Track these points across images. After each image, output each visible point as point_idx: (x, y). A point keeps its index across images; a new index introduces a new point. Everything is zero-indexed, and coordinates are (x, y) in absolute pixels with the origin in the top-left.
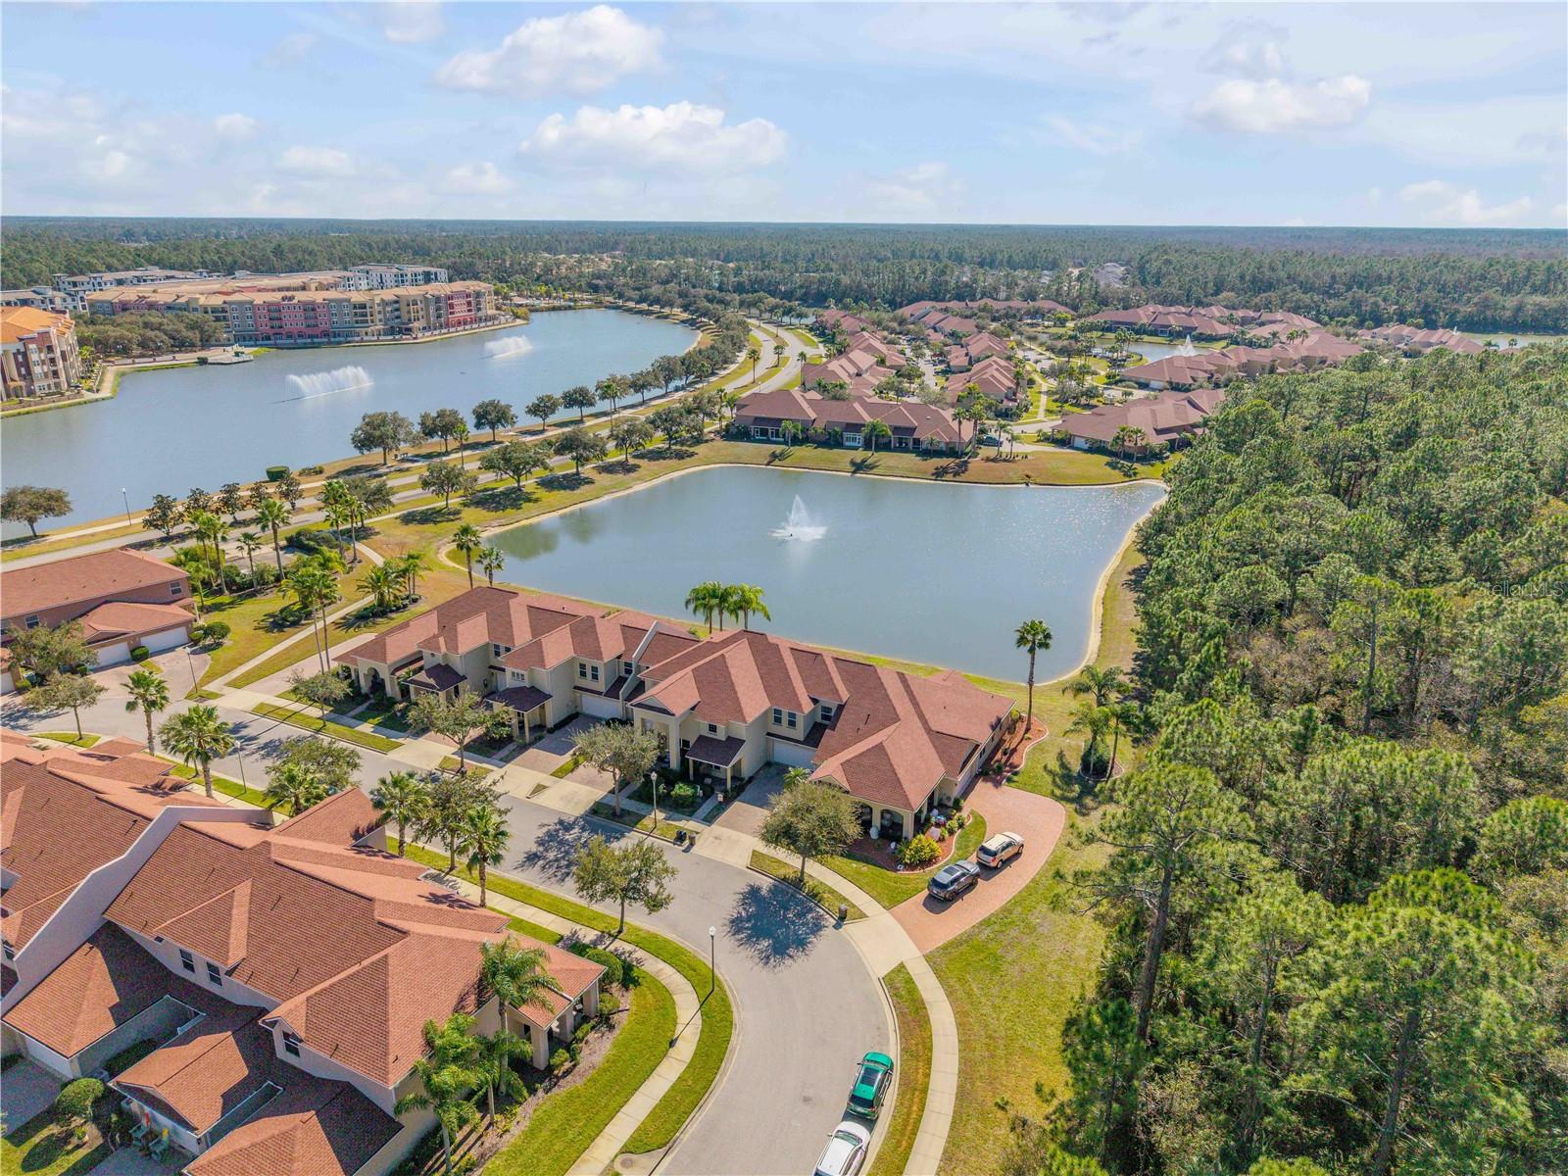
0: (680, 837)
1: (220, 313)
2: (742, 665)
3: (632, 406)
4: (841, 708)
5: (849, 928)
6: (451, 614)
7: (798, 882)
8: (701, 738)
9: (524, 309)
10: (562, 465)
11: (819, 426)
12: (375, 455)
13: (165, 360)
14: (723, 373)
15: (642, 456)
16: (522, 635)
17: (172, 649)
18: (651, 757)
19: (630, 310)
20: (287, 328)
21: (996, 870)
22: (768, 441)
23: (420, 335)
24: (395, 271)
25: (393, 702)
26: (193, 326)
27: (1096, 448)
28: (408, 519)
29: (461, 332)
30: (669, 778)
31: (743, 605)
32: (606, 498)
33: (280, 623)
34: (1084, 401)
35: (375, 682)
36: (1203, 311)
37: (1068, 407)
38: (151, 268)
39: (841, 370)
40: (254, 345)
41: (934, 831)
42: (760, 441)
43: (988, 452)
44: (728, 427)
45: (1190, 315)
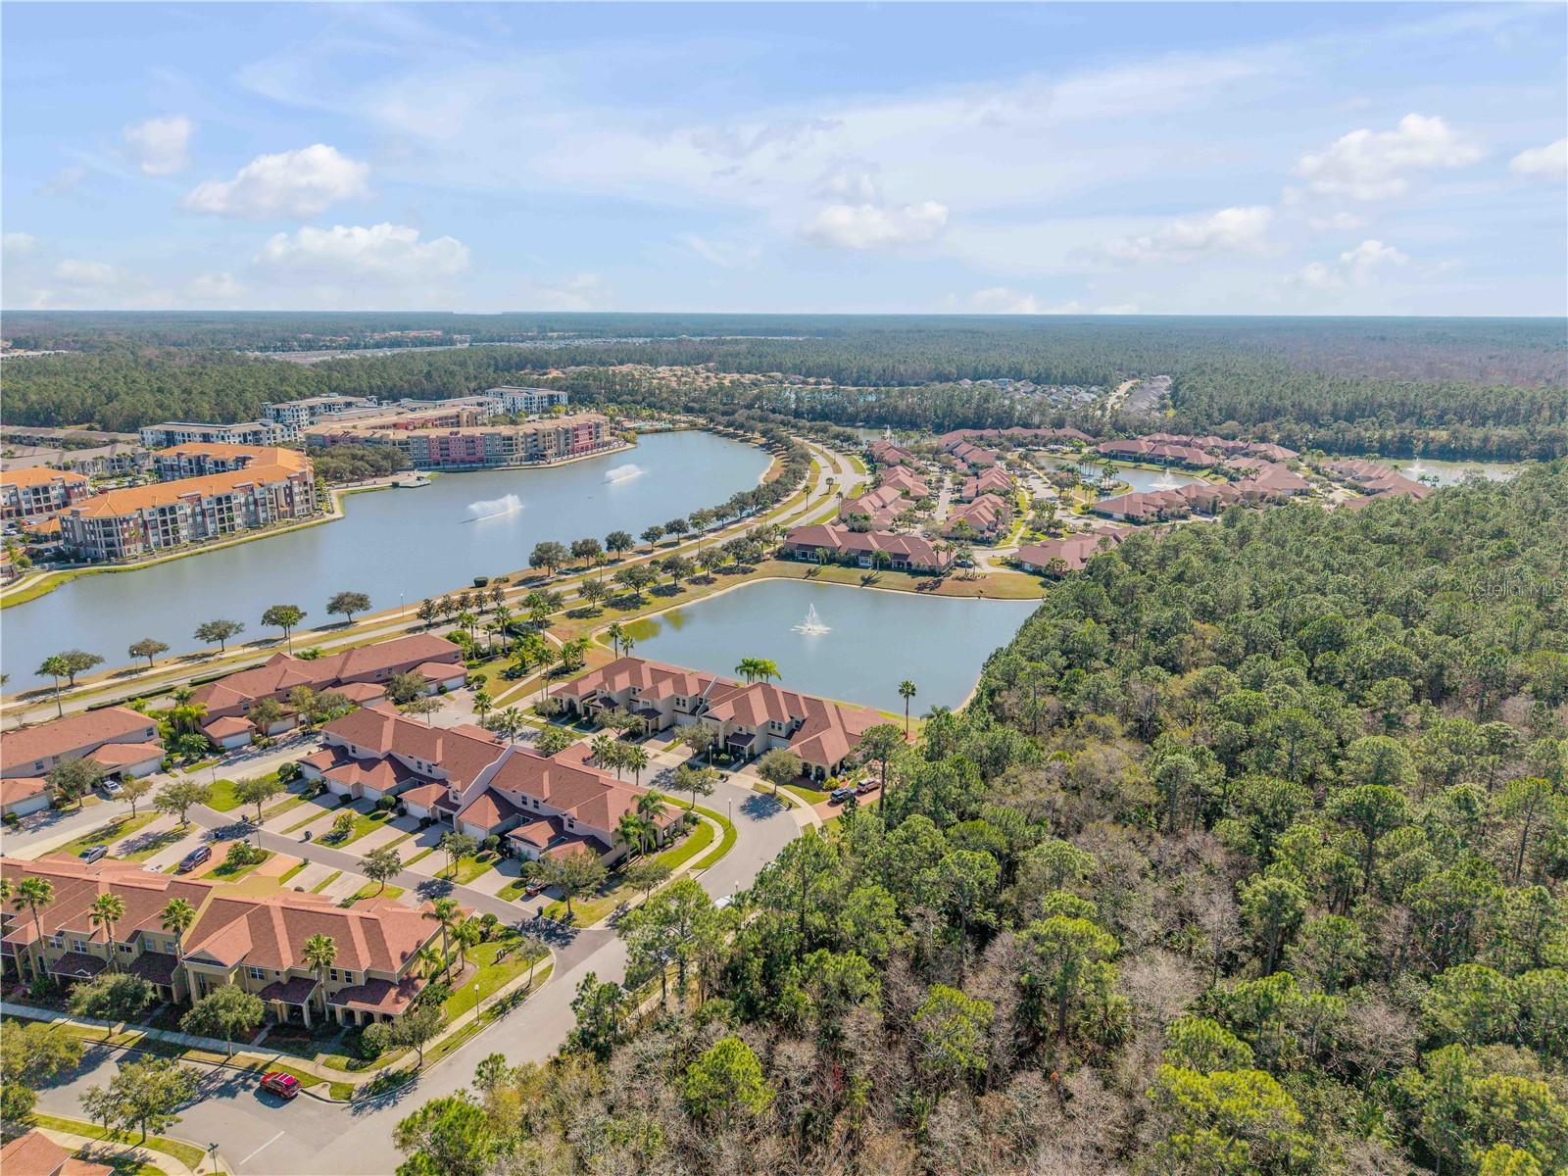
0: (722, 776)
1: (404, 445)
2: (757, 700)
3: (715, 530)
4: (804, 721)
5: (792, 811)
6: (610, 672)
7: (774, 794)
8: (735, 734)
9: (633, 433)
10: (665, 579)
11: (842, 552)
12: (543, 571)
13: (368, 484)
14: (785, 500)
15: (719, 572)
16: (647, 683)
17: (457, 688)
18: (711, 738)
19: (718, 433)
20: (453, 456)
21: (864, 793)
22: (807, 562)
23: (553, 460)
24: (525, 394)
25: (579, 716)
26: (386, 457)
27: (1037, 572)
28: (571, 615)
29: (583, 457)
30: (718, 752)
31: (764, 671)
32: (694, 602)
33: (511, 675)
34: (1052, 530)
35: (572, 706)
36: (1200, 441)
37: (1038, 535)
38: (332, 394)
39: (868, 504)
40: (429, 470)
41: (841, 777)
42: (801, 561)
43: (960, 572)
44: (779, 551)
45: (1187, 445)
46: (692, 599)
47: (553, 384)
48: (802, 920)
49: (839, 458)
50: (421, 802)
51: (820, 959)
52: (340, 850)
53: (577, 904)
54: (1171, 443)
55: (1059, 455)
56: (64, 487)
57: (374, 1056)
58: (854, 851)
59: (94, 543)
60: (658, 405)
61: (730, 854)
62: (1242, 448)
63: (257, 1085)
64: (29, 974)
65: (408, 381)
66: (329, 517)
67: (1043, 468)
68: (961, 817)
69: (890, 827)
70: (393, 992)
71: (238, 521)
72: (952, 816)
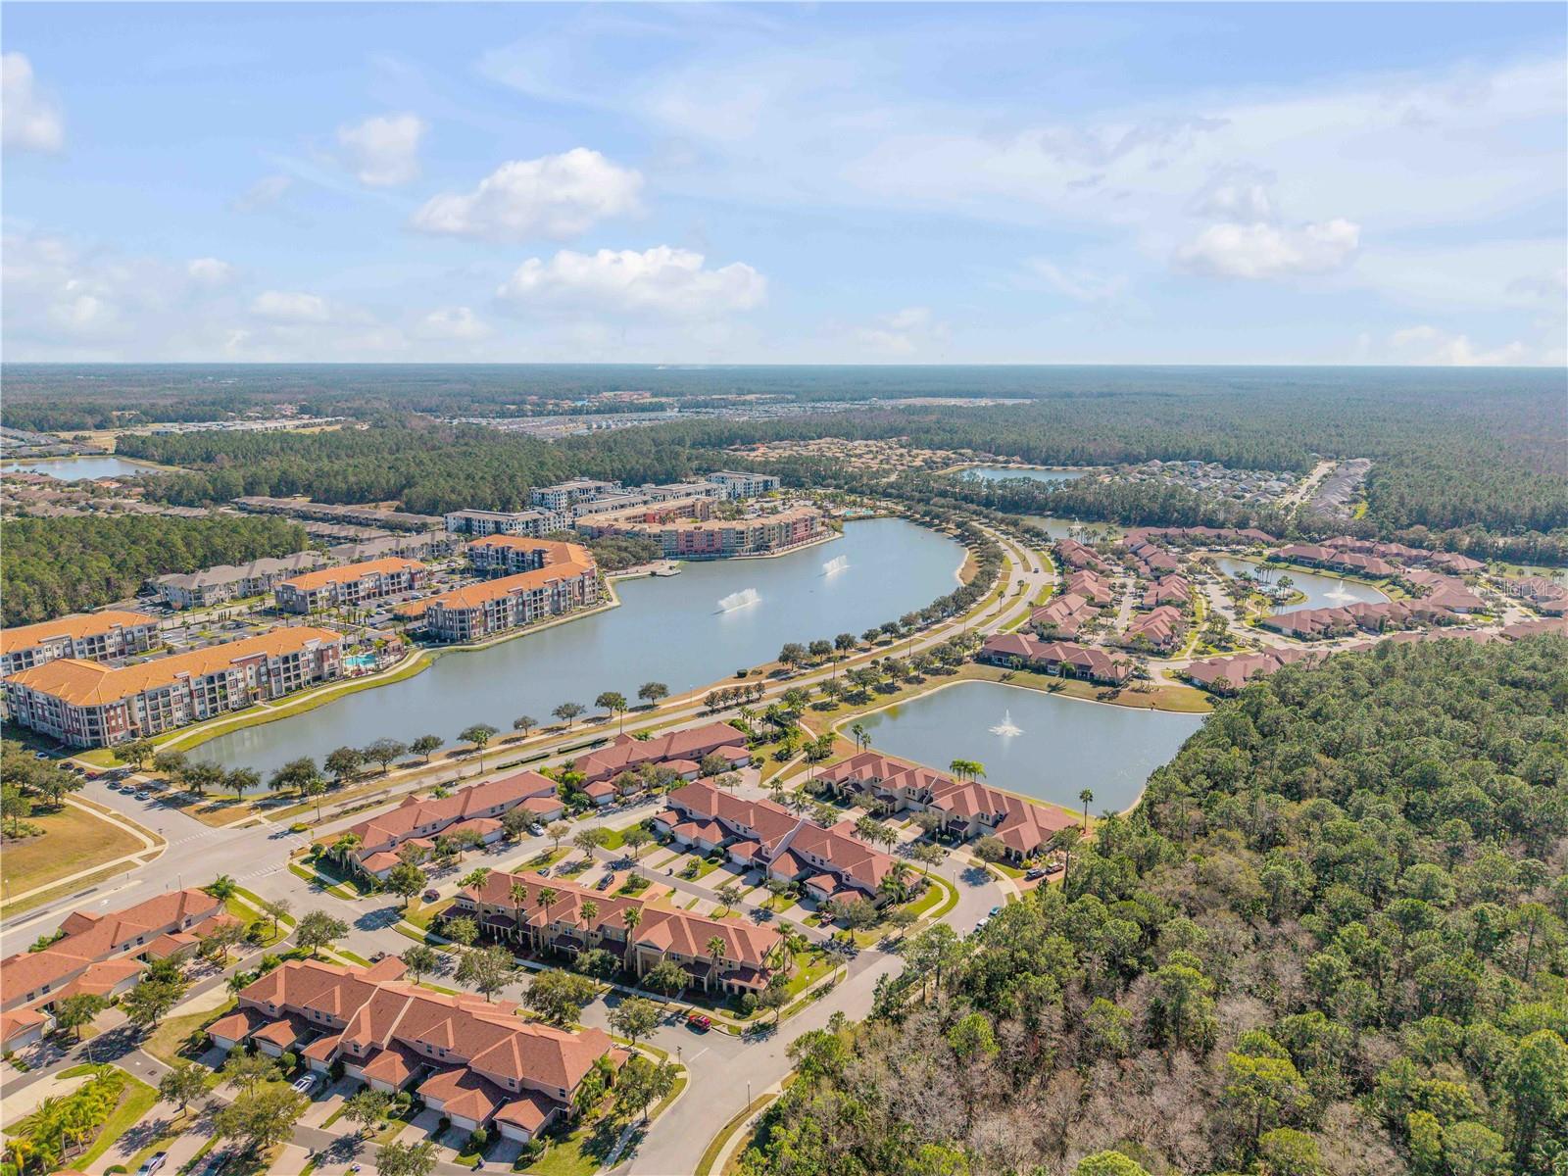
0: (945, 852)
1: (658, 537)
2: (970, 795)
3: (920, 631)
4: (1006, 815)
5: (998, 882)
6: (857, 762)
7: (984, 869)
8: (954, 821)
9: (839, 521)
10: (887, 680)
11: (1033, 660)
12: (788, 666)
13: (634, 571)
14: (981, 599)
15: (928, 673)
16: (886, 775)
17: (745, 766)
18: (937, 823)
19: (915, 521)
20: (696, 547)
21: (1051, 873)
22: (1003, 666)
23: (776, 550)
25: (836, 796)
26: (644, 548)
27: (1204, 687)
28: (815, 707)
29: (800, 546)
30: (942, 833)
31: (973, 771)
32: (909, 699)
33: (780, 758)
34: (1223, 644)
35: (830, 788)
36: (1382, 548)
37: (1210, 648)
38: (584, 479)
39: (1056, 613)
40: (677, 559)
41: (1033, 860)
42: (997, 665)
43: (1136, 684)
44: (978, 655)
45: (1370, 551)
46: (908, 695)
47: (765, 467)
48: (1012, 956)
49: (1029, 553)
50: (743, 854)
51: (1026, 978)
52: (695, 883)
53: (857, 933)
54: (1353, 550)
55: (1239, 556)
56: (410, 573)
57: (749, 1013)
58: (1045, 914)
59: (452, 628)
60: (859, 490)
61: (955, 909)
62: (1426, 558)
63: (686, 1021)
64: (537, 944)
65: (643, 465)
66: (610, 604)
67: (1221, 575)
68: (1122, 897)
69: (1070, 900)
70: (757, 975)
71: (546, 609)
72: (1113, 897)
